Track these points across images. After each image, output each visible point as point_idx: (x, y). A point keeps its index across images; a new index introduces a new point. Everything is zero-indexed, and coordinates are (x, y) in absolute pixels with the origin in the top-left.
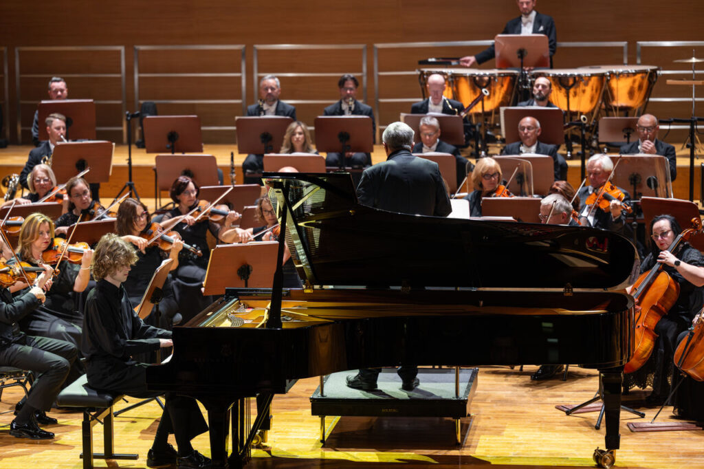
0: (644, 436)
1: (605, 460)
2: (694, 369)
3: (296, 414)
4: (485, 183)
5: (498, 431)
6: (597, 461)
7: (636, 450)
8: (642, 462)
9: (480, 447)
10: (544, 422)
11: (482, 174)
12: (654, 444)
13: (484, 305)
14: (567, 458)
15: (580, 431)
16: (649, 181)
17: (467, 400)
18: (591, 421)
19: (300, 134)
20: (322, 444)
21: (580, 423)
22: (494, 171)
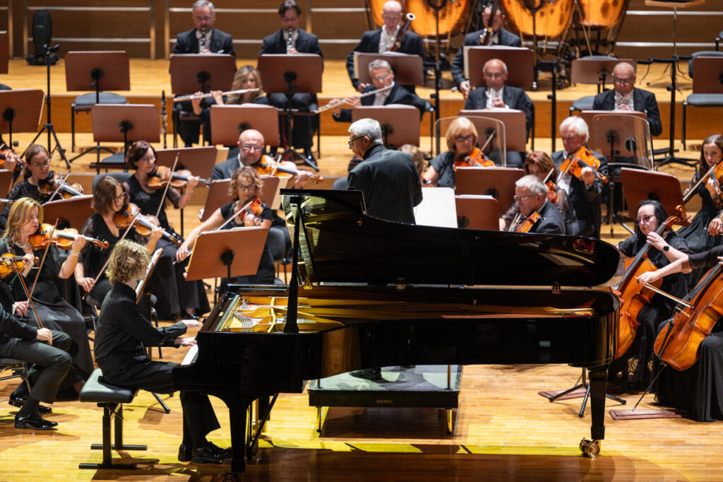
0: (625, 423)
1: (591, 450)
2: (674, 359)
3: (284, 402)
4: (459, 145)
5: (486, 420)
6: (583, 450)
7: (619, 439)
8: (625, 452)
9: (471, 436)
10: (529, 409)
11: (455, 135)
12: (636, 432)
13: (477, 304)
14: (555, 447)
15: (564, 419)
16: (628, 143)
17: (459, 392)
18: (574, 408)
19: (252, 80)
20: (319, 434)
21: (564, 410)
22: (467, 134)
